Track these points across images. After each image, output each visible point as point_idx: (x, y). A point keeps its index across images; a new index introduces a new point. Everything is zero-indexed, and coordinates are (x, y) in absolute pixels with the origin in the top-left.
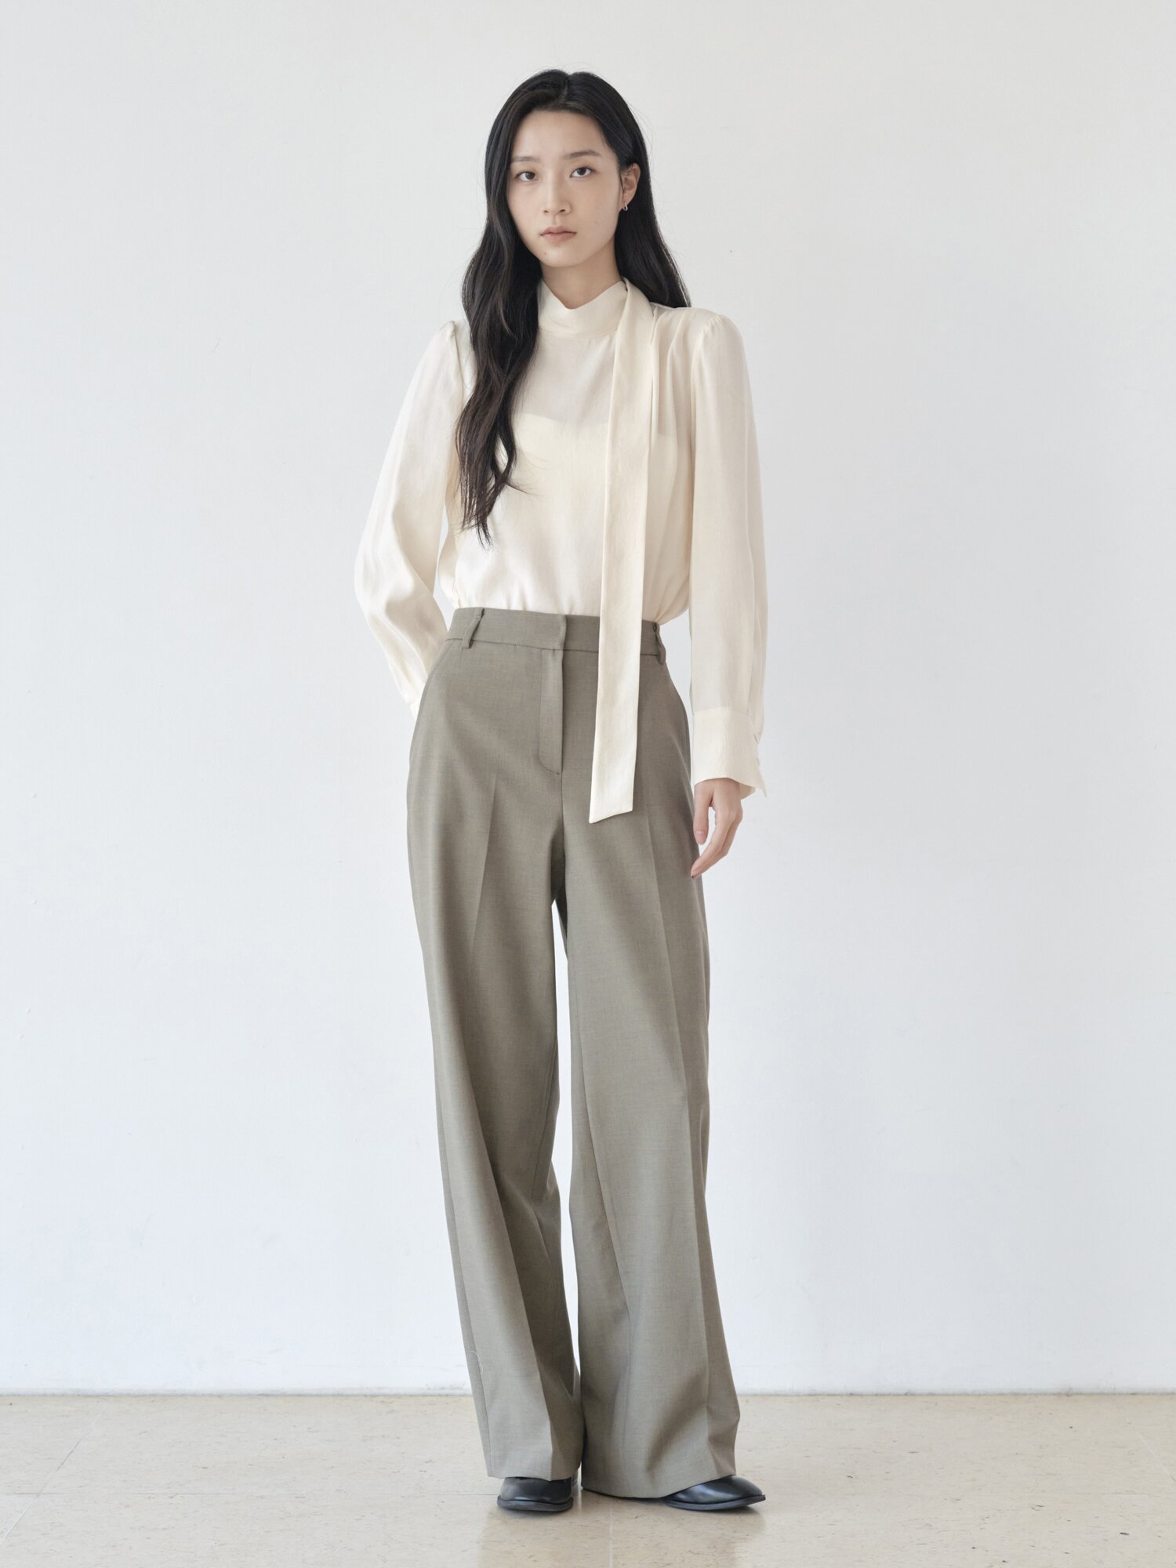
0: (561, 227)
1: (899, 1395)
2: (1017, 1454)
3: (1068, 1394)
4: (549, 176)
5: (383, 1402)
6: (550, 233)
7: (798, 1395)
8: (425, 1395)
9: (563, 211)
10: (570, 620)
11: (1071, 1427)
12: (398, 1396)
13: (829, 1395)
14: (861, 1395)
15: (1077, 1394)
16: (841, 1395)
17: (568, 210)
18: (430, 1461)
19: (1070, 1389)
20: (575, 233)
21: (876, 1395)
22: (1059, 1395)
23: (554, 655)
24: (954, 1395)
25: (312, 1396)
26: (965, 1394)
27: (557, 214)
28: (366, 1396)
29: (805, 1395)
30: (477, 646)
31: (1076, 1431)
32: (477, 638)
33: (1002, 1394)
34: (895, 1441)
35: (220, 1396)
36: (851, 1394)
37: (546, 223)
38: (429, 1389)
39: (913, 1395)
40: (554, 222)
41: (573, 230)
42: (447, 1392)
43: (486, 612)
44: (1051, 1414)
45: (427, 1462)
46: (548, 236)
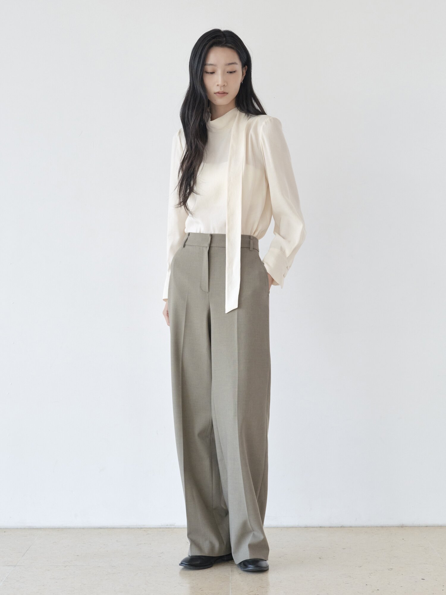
0: (223, 91)
1: (338, 527)
2: (383, 549)
3: (402, 527)
4: (219, 72)
5: (144, 530)
6: (219, 93)
7: (301, 527)
8: (160, 528)
9: (224, 85)
10: (212, 236)
11: (403, 539)
12: (150, 528)
13: (312, 527)
14: (324, 527)
15: (406, 526)
16: (317, 527)
17: (226, 84)
18: (162, 553)
19: (403, 525)
20: (227, 93)
21: (330, 527)
22: (398, 527)
23: (206, 249)
24: (359, 527)
25: (118, 528)
26: (364, 527)
27: (222, 86)
28: (138, 528)
29: (303, 527)
30: (186, 247)
31: (405, 541)
32: (186, 244)
33: (377, 527)
34: (337, 545)
35: (83, 528)
36: (321, 527)
37: (217, 89)
38: (162, 525)
39: (344, 527)
40: (221, 89)
41: (227, 92)
42: (169, 526)
43: (190, 234)
44: (396, 534)
45: (161, 553)
46: (218, 94)
